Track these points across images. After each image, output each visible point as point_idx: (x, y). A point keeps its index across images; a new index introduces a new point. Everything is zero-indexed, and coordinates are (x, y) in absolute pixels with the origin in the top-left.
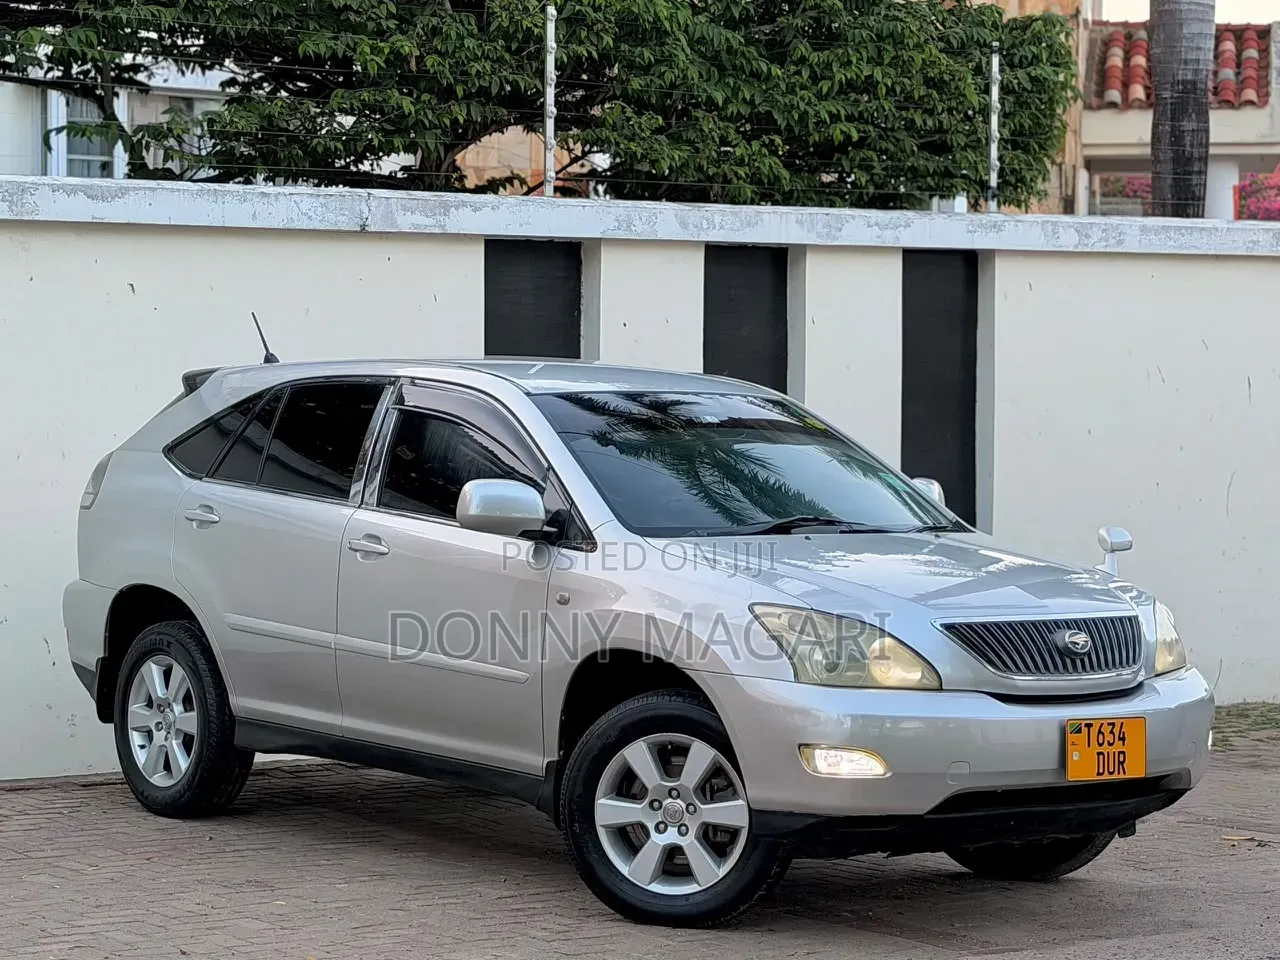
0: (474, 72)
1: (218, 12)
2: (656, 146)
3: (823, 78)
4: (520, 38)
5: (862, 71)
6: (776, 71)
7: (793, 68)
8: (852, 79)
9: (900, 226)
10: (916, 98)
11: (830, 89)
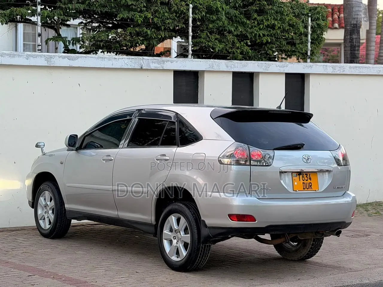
0: (167, 23)
1: (97, 5)
2: (215, 44)
3: (261, 24)
4: (180, 13)
5: (272, 22)
6: (248, 22)
7: (253, 21)
8: (269, 24)
9: (285, 66)
10: (286, 29)
11: (263, 27)
